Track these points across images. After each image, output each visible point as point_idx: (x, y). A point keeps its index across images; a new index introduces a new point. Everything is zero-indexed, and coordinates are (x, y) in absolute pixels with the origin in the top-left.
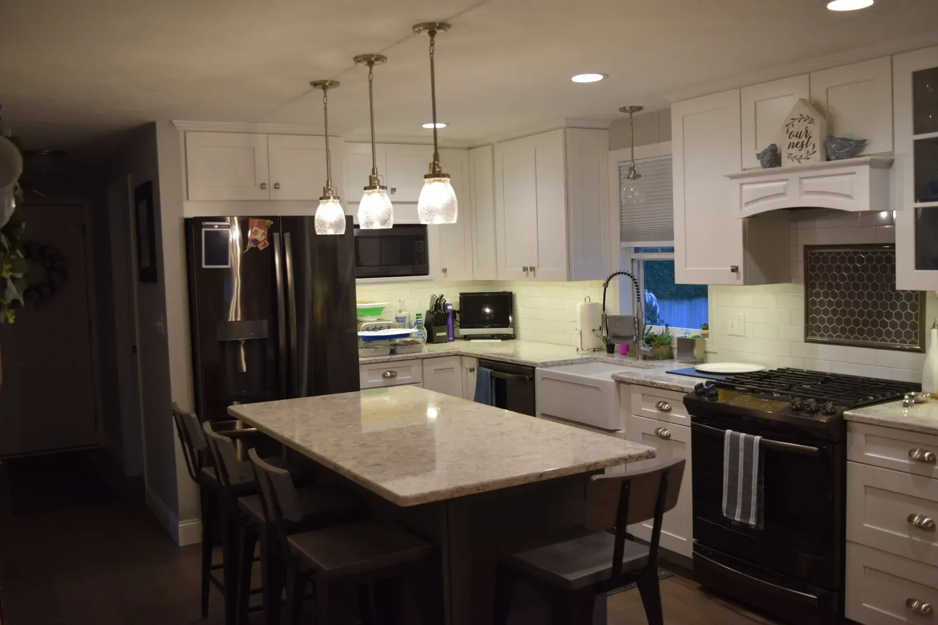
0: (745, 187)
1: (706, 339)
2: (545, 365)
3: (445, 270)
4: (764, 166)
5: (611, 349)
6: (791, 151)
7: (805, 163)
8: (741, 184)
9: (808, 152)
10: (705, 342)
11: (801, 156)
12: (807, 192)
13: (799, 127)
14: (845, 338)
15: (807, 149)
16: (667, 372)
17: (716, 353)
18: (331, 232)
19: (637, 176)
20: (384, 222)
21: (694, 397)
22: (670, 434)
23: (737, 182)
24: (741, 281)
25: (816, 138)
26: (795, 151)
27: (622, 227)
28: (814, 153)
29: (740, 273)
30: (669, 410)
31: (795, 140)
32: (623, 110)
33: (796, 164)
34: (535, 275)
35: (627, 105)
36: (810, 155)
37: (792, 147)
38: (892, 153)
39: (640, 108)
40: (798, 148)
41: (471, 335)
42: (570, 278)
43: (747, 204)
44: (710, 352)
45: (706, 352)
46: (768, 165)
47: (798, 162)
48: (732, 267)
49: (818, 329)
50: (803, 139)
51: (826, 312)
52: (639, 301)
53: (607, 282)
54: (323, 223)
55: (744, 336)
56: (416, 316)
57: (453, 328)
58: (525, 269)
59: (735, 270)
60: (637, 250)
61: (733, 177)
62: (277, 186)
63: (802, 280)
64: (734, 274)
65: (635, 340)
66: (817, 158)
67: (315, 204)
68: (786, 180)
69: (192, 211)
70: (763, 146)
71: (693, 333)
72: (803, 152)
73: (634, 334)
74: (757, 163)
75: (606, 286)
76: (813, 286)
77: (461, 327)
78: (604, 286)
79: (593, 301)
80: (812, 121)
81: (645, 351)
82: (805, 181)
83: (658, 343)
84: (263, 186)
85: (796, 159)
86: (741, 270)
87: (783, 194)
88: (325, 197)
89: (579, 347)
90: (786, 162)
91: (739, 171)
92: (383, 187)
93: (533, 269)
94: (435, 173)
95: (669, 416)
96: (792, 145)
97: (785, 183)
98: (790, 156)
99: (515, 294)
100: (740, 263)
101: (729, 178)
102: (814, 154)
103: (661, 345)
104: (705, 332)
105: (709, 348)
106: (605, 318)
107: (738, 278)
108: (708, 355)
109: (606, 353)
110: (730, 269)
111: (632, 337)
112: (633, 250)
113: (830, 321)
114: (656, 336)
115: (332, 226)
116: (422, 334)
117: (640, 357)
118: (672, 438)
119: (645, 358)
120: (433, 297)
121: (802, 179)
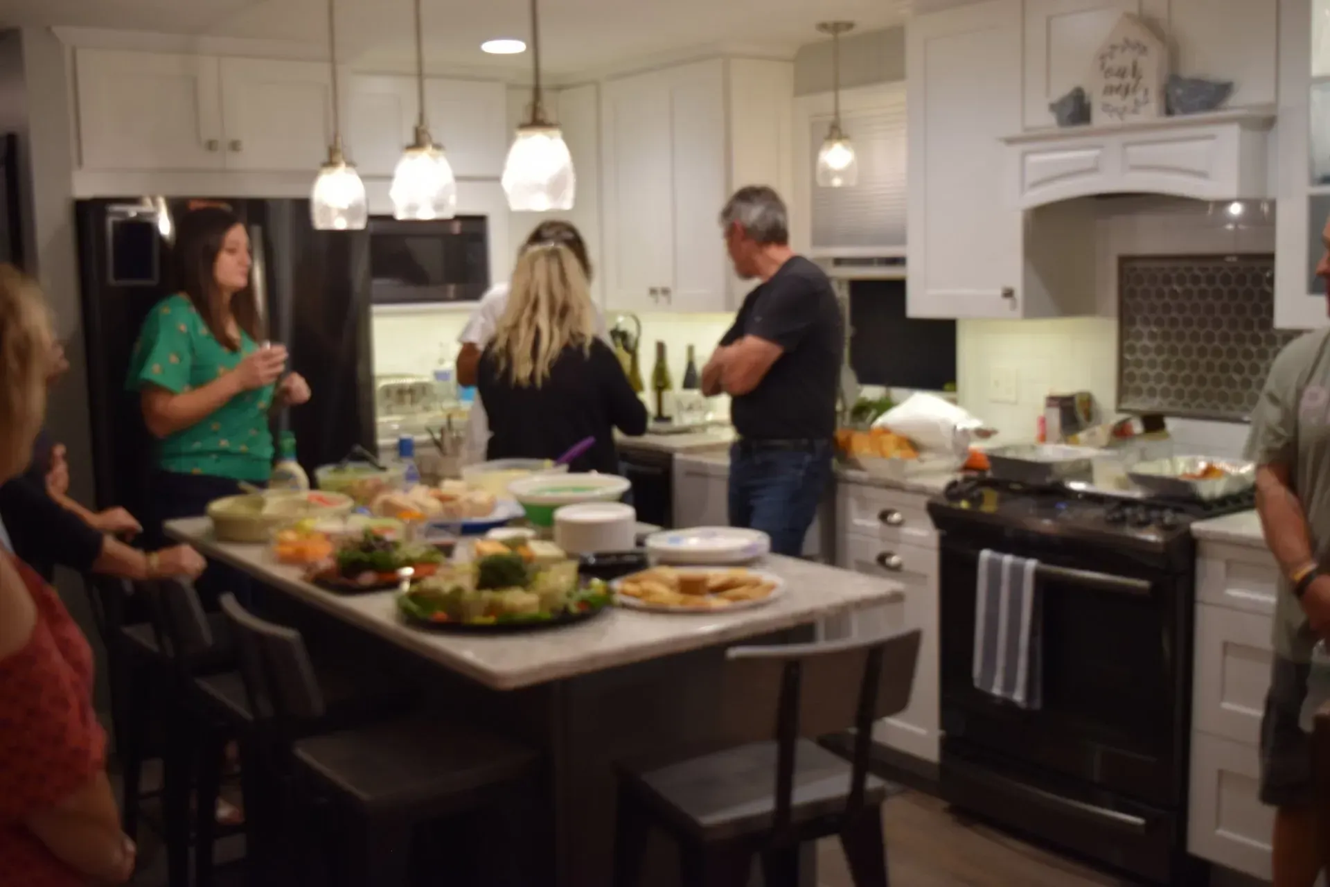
0: (1033, 159)
2: (689, 450)
4: (1062, 122)
6: (1108, 98)
7: (1131, 119)
8: (1024, 155)
9: (1136, 101)
11: (1125, 108)
12: (1135, 168)
13: (1124, 59)
15: (1135, 96)
18: (340, 224)
20: (438, 206)
21: (944, 502)
22: (901, 562)
23: (1018, 149)
24: (1019, 311)
25: (1152, 80)
26: (1116, 100)
27: (814, 223)
28: (1146, 102)
29: (1017, 298)
30: (899, 524)
31: (1115, 81)
32: (823, 26)
33: (1114, 121)
34: (669, 302)
35: (830, 19)
36: (1140, 105)
37: (1110, 93)
38: (1274, 105)
39: (850, 26)
40: (1120, 95)
43: (1035, 185)
46: (1069, 121)
47: (1119, 118)
48: (1003, 289)
50: (1129, 80)
51: (1152, 364)
54: (326, 209)
55: (1016, 403)
58: (653, 292)
59: (1009, 294)
60: (838, 262)
61: (1010, 141)
62: (235, 146)
63: (1115, 311)
64: (1008, 300)
66: (1151, 111)
67: (312, 177)
68: (1101, 147)
69: (87, 186)
70: (1062, 89)
72: (1129, 101)
74: (1048, 120)
76: (1132, 322)
80: (1143, 50)
82: (1133, 150)
84: (211, 145)
85: (1116, 112)
86: (1019, 294)
87: (1093, 170)
88: (331, 163)
90: (1100, 118)
91: (1017, 131)
92: (438, 147)
93: (666, 292)
94: (537, 121)
95: (903, 532)
96: (1109, 90)
97: (1098, 151)
98: (1106, 108)
100: (1017, 284)
101: (1003, 143)
102: (1146, 105)
104: (951, 395)
107: (1014, 307)
110: (999, 292)
112: (832, 262)
113: (1159, 378)
115: (342, 212)
118: (906, 567)
121: (1126, 145)
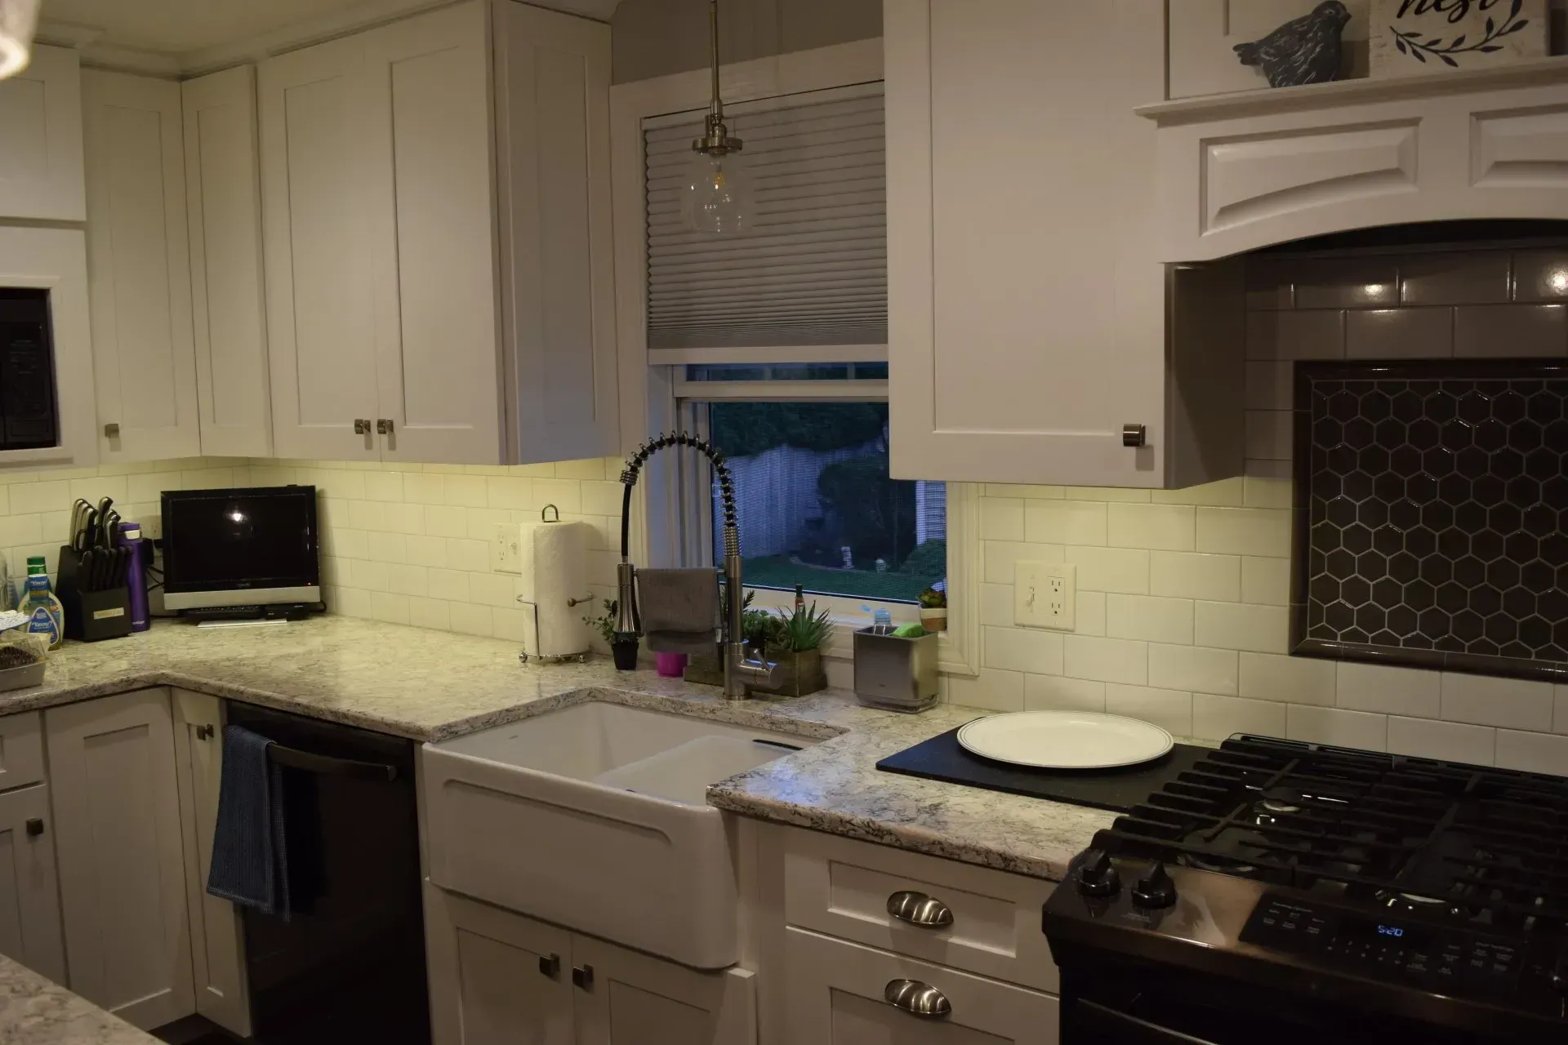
0: (1216, 151)
1: (941, 635)
2: (450, 732)
3: (112, 431)
5: (625, 655)
6: (1409, 22)
7: (1470, 63)
8: (1207, 143)
9: (1490, 25)
10: (935, 646)
11: (1460, 41)
12: (1500, 167)
14: (1438, 646)
15: (1486, 14)
16: (882, 766)
17: (974, 677)
19: (732, 146)
22: (946, 1006)
23: (1188, 134)
24: (1156, 473)
26: (1429, 25)
27: (651, 307)
28: (1521, 25)
29: (1151, 447)
33: (1434, 66)
34: (392, 446)
36: (1499, 34)
37: (1418, 11)
40: (1445, 15)
41: (199, 609)
42: (508, 457)
43: (1227, 211)
44: (949, 674)
45: (940, 674)
46: (1313, 75)
47: (1443, 62)
48: (1126, 428)
49: (1340, 618)
51: (1372, 567)
52: (733, 524)
53: (634, 470)
55: (1072, 631)
56: (26, 566)
57: (145, 591)
58: (362, 427)
59: (1134, 438)
60: (693, 372)
61: (1167, 118)
63: (1288, 468)
64: (1132, 450)
65: (719, 640)
66: (1528, 45)
68: (1413, 122)
71: (902, 618)
72: (1468, 27)
73: (718, 622)
75: (629, 479)
76: (1326, 487)
77: (170, 588)
78: (623, 480)
79: (566, 519)
81: (755, 675)
82: (1490, 126)
83: (788, 646)
85: (1436, 52)
86: (1156, 437)
87: (1389, 174)
89: (531, 650)
90: (1387, 63)
93: (386, 427)
95: (946, 943)
96: (1417, 4)
97: (1397, 136)
98: (1406, 41)
99: (322, 491)
100: (1153, 418)
101: (1154, 123)
102: (1512, 34)
103: (795, 651)
104: (935, 613)
105: (949, 660)
106: (627, 573)
107: (1144, 464)
108: (945, 680)
109: (611, 665)
110: (1115, 435)
111: (713, 632)
112: (682, 373)
113: (1387, 593)
114: (774, 623)
116: (48, 619)
117: (739, 690)
118: (956, 1015)
119: (752, 692)
120: (79, 507)
121: (1480, 116)
